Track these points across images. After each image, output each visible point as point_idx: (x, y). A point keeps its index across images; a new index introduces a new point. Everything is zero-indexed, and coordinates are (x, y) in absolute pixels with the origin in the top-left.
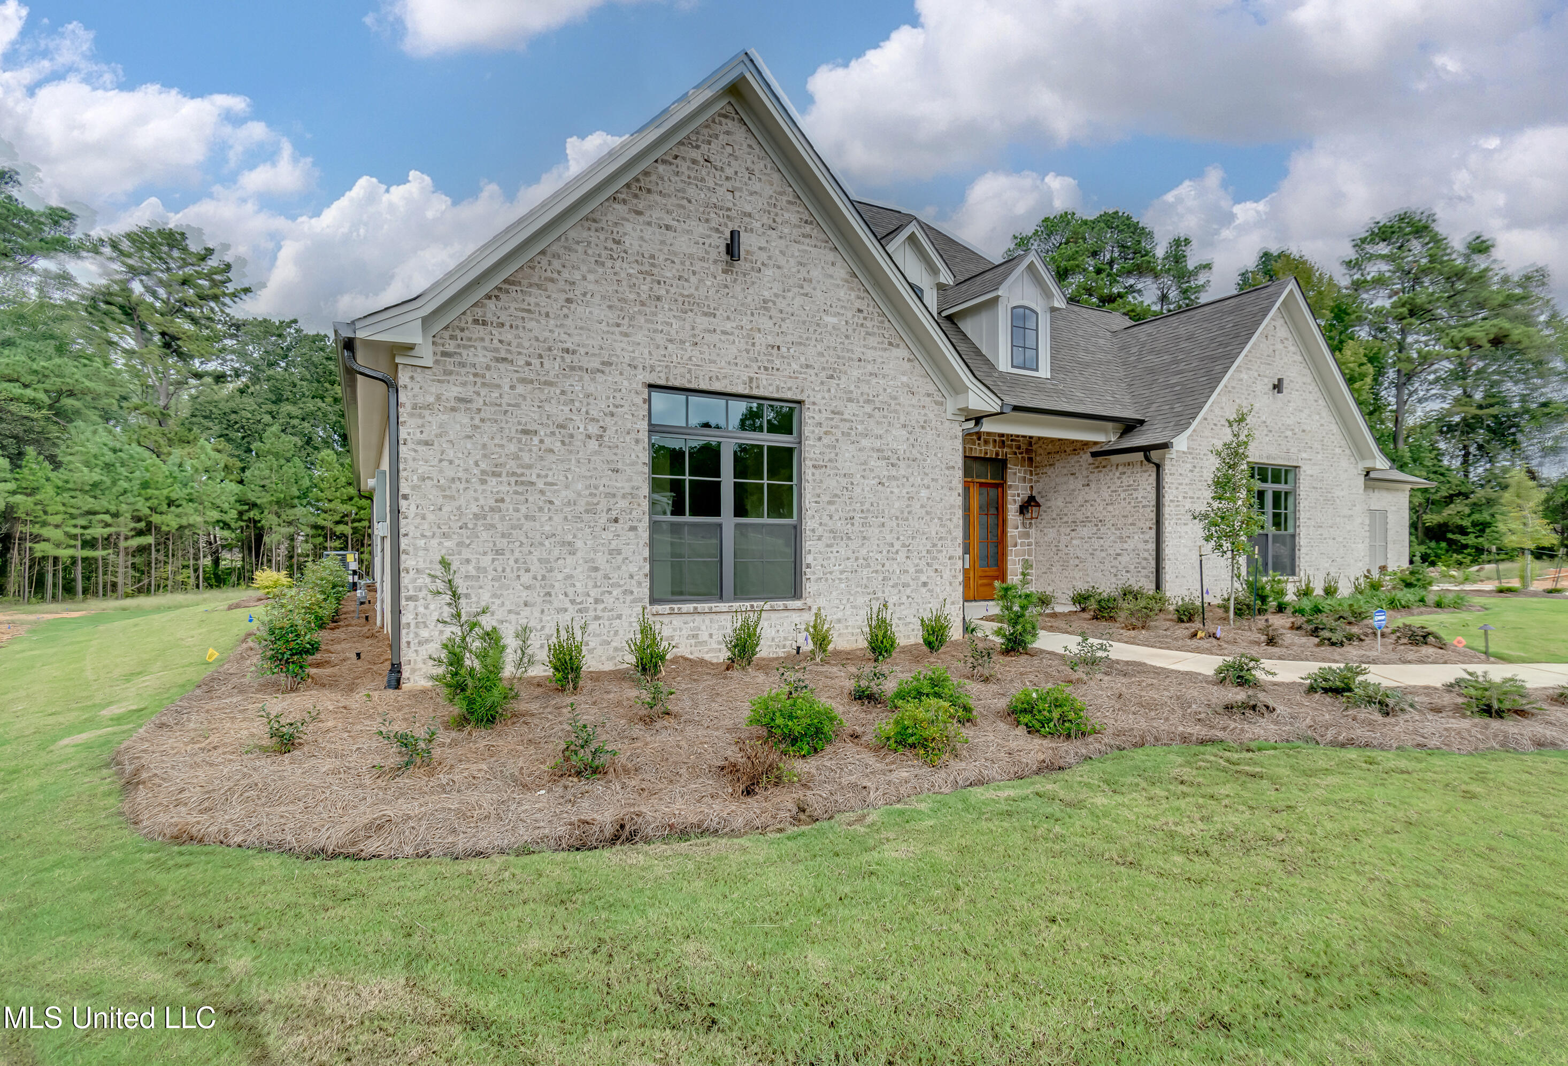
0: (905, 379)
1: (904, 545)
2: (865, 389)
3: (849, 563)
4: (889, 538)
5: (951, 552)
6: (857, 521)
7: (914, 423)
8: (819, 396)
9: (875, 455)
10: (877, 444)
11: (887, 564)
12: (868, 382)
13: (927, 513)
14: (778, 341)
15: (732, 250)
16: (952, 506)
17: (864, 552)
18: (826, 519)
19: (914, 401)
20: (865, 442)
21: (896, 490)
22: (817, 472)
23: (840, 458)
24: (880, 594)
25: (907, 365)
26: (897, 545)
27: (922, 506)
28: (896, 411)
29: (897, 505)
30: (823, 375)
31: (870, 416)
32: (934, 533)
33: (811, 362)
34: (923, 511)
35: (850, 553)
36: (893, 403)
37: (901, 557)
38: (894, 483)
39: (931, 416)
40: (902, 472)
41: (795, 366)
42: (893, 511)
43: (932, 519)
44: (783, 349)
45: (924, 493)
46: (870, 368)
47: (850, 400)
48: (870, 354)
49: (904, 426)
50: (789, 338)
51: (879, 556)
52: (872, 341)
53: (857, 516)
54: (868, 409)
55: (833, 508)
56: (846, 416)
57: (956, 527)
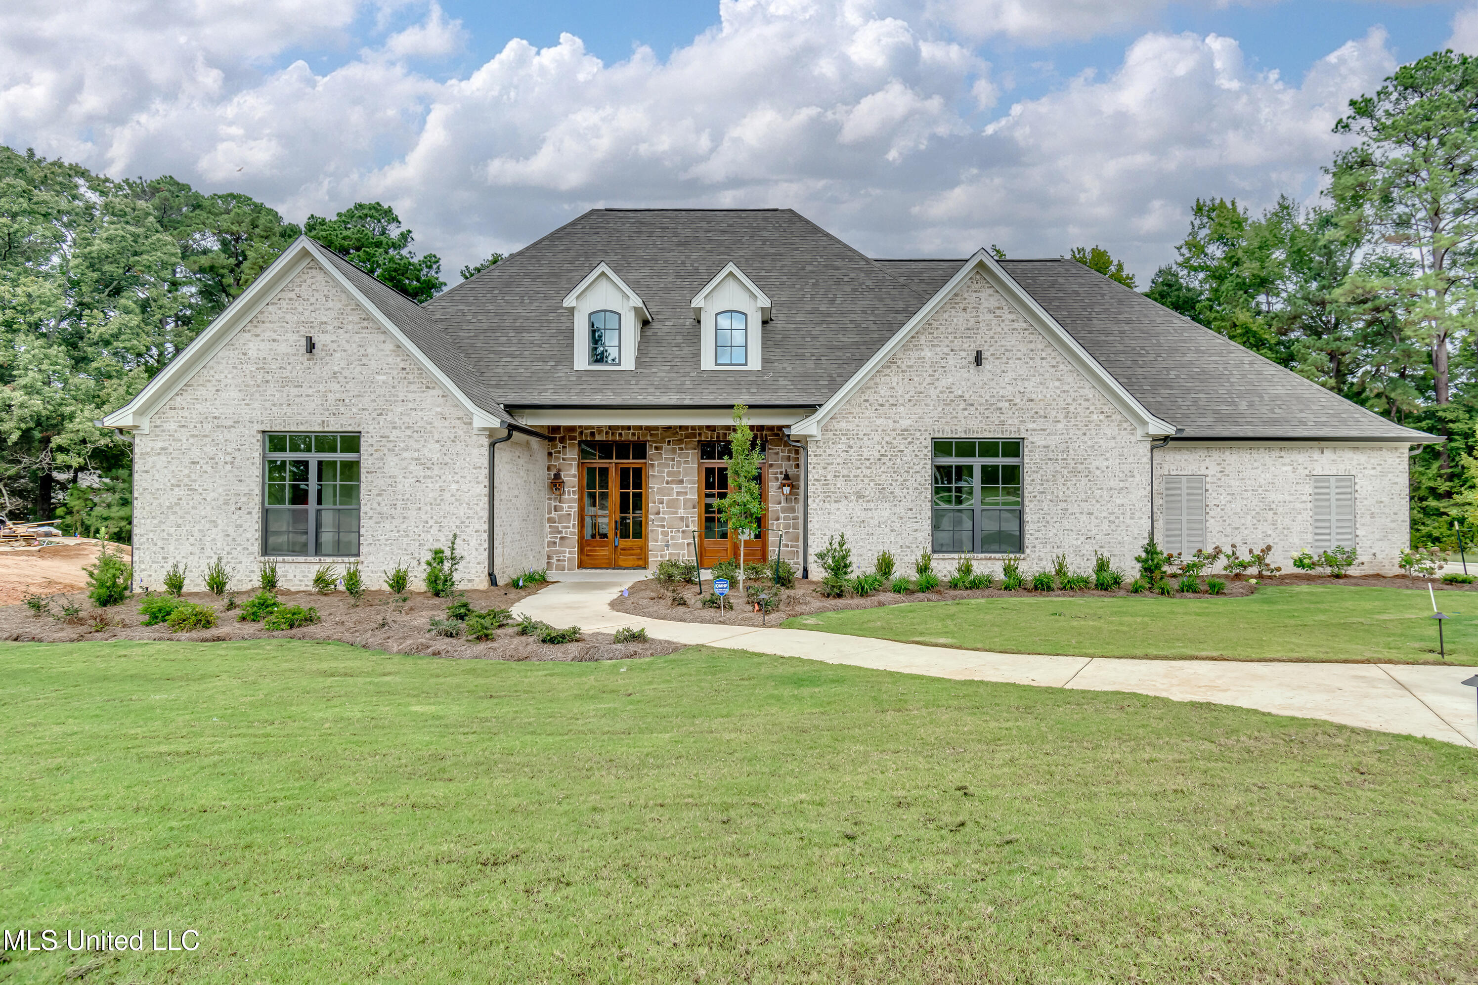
0: (439, 410)
1: (436, 522)
2: (406, 419)
3: (392, 534)
4: (424, 517)
5: (477, 527)
6: (398, 506)
7: (446, 439)
8: (371, 427)
9: (414, 462)
10: (416, 455)
11: (423, 535)
12: (409, 415)
13: (457, 500)
14: (344, 396)
15: (311, 346)
16: (480, 495)
17: (404, 526)
18: (375, 505)
19: (447, 424)
20: (405, 454)
21: (430, 485)
22: (369, 476)
23: (386, 466)
24: (417, 555)
25: (441, 400)
26: (431, 522)
27: (452, 495)
28: (431, 432)
29: (431, 495)
30: (374, 414)
31: (410, 437)
32: (462, 514)
33: (367, 406)
34: (453, 499)
35: (393, 528)
36: (428, 427)
37: (434, 530)
38: (429, 480)
39: (460, 433)
40: (436, 472)
41: (354, 410)
42: (428, 499)
43: (461, 504)
44: (347, 401)
45: (454, 487)
46: (411, 405)
47: (395, 428)
48: (411, 396)
49: (437, 442)
50: (351, 394)
51: (416, 530)
52: (413, 387)
53: (399, 503)
54: (409, 432)
55: (380, 498)
56: (391, 439)
57: (483, 509)
